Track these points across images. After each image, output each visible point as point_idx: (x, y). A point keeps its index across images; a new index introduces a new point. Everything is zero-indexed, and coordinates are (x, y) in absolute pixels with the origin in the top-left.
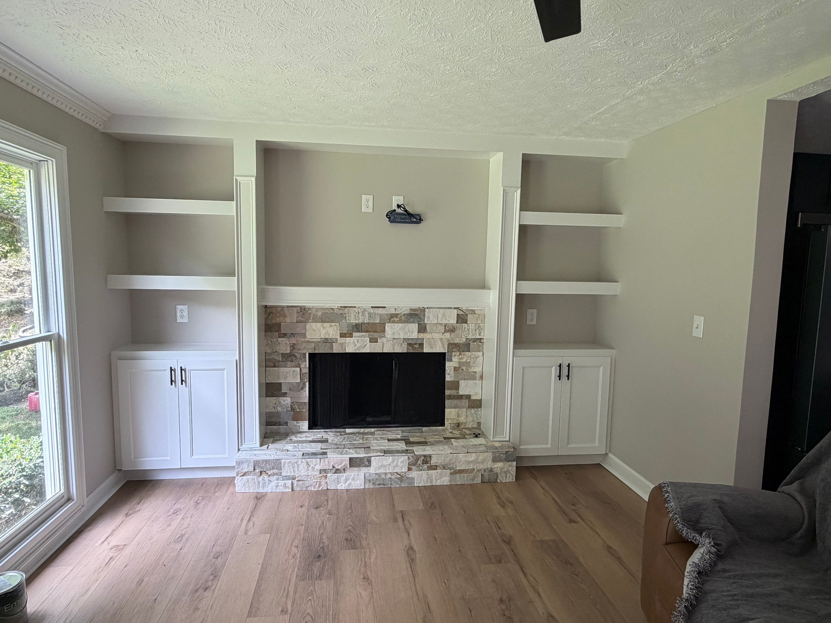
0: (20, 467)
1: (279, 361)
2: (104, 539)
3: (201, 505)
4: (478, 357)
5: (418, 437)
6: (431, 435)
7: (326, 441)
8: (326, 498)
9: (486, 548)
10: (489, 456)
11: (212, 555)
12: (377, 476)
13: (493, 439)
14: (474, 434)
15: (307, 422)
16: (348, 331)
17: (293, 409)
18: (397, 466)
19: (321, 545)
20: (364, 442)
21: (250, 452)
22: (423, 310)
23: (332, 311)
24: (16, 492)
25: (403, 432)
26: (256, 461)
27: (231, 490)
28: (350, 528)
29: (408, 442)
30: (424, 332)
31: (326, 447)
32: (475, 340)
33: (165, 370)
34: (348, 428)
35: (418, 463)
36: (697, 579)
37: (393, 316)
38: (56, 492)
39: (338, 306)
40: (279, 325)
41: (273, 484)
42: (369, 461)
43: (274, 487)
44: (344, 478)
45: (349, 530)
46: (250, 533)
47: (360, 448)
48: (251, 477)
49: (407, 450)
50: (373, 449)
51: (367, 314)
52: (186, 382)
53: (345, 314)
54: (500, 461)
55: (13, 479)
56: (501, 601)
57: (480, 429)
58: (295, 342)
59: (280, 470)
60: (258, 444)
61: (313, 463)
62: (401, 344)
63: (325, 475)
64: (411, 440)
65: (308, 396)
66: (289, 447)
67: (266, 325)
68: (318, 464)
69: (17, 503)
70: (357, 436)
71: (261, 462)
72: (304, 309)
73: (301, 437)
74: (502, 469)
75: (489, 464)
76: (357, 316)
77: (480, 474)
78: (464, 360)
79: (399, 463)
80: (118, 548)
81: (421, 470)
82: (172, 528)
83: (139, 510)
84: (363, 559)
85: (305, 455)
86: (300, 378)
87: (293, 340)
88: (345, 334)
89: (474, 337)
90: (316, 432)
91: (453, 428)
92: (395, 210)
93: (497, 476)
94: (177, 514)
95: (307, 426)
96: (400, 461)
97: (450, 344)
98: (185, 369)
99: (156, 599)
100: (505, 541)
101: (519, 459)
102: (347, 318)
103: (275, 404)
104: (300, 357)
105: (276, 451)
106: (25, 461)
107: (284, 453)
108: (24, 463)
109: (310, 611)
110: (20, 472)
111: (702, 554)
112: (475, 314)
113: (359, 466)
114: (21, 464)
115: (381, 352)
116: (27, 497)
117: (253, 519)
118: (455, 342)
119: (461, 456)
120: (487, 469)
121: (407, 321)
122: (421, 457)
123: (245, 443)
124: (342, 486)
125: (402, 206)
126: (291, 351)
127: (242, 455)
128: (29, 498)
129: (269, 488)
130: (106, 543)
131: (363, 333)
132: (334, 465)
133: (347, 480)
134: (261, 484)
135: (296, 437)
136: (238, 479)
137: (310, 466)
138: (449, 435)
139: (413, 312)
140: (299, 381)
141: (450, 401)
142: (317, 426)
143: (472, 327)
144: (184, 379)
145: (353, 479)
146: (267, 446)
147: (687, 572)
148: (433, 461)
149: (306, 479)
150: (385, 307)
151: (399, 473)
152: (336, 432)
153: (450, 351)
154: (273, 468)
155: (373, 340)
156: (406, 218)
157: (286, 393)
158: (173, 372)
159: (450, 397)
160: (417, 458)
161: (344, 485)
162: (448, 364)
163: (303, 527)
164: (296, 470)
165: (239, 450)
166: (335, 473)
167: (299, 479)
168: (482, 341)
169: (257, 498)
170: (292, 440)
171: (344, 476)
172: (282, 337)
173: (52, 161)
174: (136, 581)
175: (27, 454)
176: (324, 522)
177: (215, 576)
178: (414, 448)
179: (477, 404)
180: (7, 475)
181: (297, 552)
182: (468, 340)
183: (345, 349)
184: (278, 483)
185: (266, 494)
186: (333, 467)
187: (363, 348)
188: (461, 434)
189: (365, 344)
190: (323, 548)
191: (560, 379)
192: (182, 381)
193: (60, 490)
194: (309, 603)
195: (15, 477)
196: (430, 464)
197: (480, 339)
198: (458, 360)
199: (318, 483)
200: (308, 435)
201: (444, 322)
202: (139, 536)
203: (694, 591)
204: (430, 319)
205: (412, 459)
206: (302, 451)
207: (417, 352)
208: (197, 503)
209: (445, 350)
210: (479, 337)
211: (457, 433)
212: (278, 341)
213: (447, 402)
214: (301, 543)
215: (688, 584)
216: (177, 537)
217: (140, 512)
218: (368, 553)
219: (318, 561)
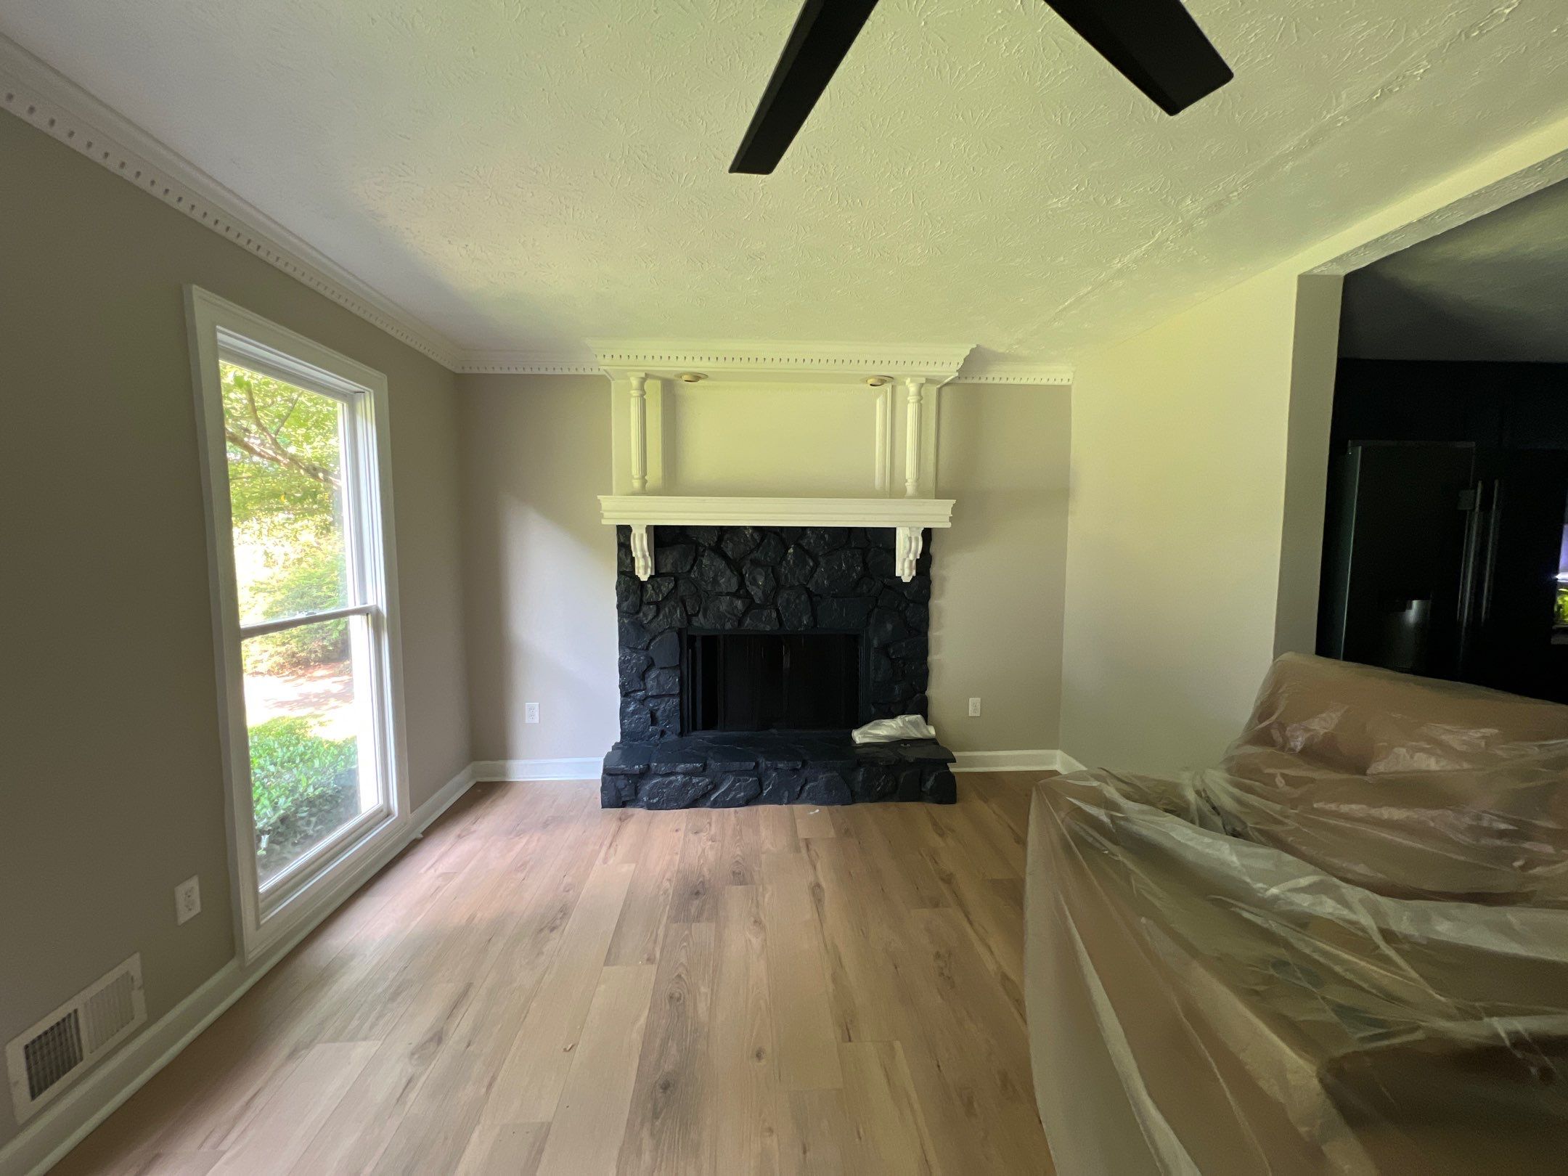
2: (430, 865)
8: (708, 821)
9: (918, 889)
11: (562, 888)
19: (701, 879)
28: (738, 858)
38: (373, 806)
45: (737, 862)
46: (610, 862)
80: (447, 876)
82: (512, 855)
83: (473, 831)
84: (754, 898)
94: (521, 836)
99: (491, 938)
100: (943, 880)
109: (683, 960)
117: (614, 844)
130: (432, 870)
163: (678, 857)
169: (620, 819)
173: (370, 391)
174: (466, 917)
176: (706, 851)
177: (565, 914)
181: (669, 886)
190: (702, 883)
193: (378, 802)
194: (683, 951)
202: (473, 860)
208: (546, 824)
214: (675, 875)
216: (519, 865)
217: (476, 834)
218: (761, 890)
219: (696, 899)
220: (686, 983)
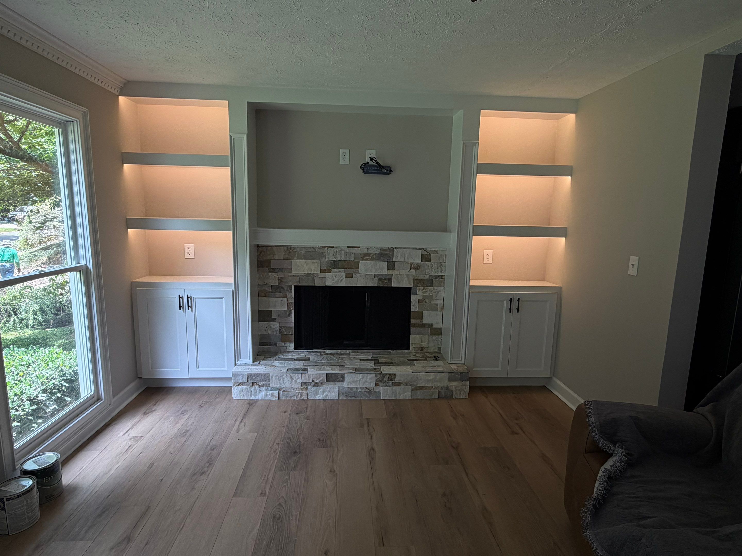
0: (62, 373)
1: (269, 292)
2: (126, 431)
3: (203, 409)
4: (439, 292)
5: (386, 358)
6: (397, 357)
7: (308, 359)
8: (306, 406)
9: (436, 452)
10: (446, 376)
11: (209, 448)
12: (349, 390)
13: (450, 361)
14: (434, 357)
15: (293, 343)
16: (327, 267)
17: (281, 332)
18: (366, 382)
19: (298, 443)
20: (340, 361)
21: (244, 367)
22: (392, 250)
23: (314, 250)
24: (58, 392)
25: (373, 353)
26: (249, 374)
27: (228, 397)
28: (323, 431)
29: (377, 363)
30: (392, 269)
31: (307, 365)
32: (437, 277)
33: (175, 298)
34: (328, 349)
35: (385, 380)
36: (607, 482)
37: (366, 255)
38: (88, 393)
39: (318, 246)
40: (269, 261)
41: (263, 393)
42: (343, 377)
43: (264, 396)
44: (322, 390)
45: (322, 433)
46: (241, 432)
47: (336, 366)
48: (245, 387)
49: (375, 369)
50: (347, 367)
51: (343, 253)
52: (192, 308)
53: (325, 252)
54: (455, 380)
55: (56, 381)
56: (444, 495)
57: (440, 353)
58: (282, 276)
59: (268, 382)
60: (251, 361)
61: (295, 377)
62: (373, 279)
63: (306, 387)
64: (380, 360)
65: (293, 321)
66: (277, 363)
67: (258, 261)
68: (300, 378)
69: (58, 401)
70: (334, 356)
71: (253, 375)
72: (290, 248)
73: (287, 356)
74: (456, 387)
75: (445, 383)
76: (335, 254)
77: (438, 391)
78: (427, 294)
79: (368, 380)
80: (136, 439)
81: (387, 386)
82: (179, 426)
83: (154, 410)
84: (331, 456)
85: (289, 370)
86: (287, 306)
87: (281, 275)
88: (325, 270)
89: (436, 274)
90: (301, 352)
91: (417, 352)
92: (368, 163)
93: (452, 394)
94: (184, 414)
95: (293, 347)
96: (369, 377)
97: (415, 280)
98: (191, 297)
99: (162, 479)
100: (453, 447)
101: (472, 379)
102: (327, 257)
103: (266, 328)
104: (287, 289)
105: (265, 367)
106: (65, 368)
107: (272, 368)
108: (64, 369)
109: (284, 494)
110: (62, 376)
111: (615, 462)
112: (437, 253)
113: (333, 381)
114: (62, 370)
115: (356, 285)
116: (67, 396)
117: (244, 420)
118: (419, 278)
119: (421, 375)
120: (444, 386)
121: (378, 260)
122: (386, 375)
123: (240, 359)
124: (320, 397)
125: (374, 158)
126: (279, 283)
127: (238, 369)
128: (70, 397)
129: (260, 396)
130: (127, 434)
131: (340, 270)
132: (314, 380)
133: (324, 392)
134: (253, 393)
135: (283, 356)
136: (234, 388)
137: (293, 380)
138: (413, 357)
139: (383, 252)
140: (286, 309)
141: (414, 328)
142: (302, 347)
143: (434, 265)
144: (190, 305)
145: (329, 392)
146: (258, 362)
147: (599, 476)
148: (397, 379)
149: (290, 390)
150: (359, 247)
151: (368, 388)
152: (317, 352)
153: (415, 286)
154: (263, 381)
155: (349, 276)
156: (378, 169)
157: (275, 319)
158: (181, 299)
159: (415, 326)
160: (384, 375)
161: (321, 396)
162: (413, 297)
163: (285, 429)
164: (282, 383)
165: (236, 364)
166: (314, 386)
167: (285, 389)
168: (443, 277)
169: (249, 404)
170: (280, 358)
171: (322, 389)
172: (272, 272)
173: (76, 121)
174: (148, 465)
175: (68, 363)
176: (303, 425)
177: (210, 464)
178: (382, 367)
179: (439, 332)
180: (51, 379)
181: (277, 448)
182: (431, 277)
183: (325, 283)
184: (267, 392)
185: (257, 401)
186: (313, 381)
187: (340, 282)
188: (424, 357)
189: (342, 279)
190: (299, 446)
191: (510, 312)
192: (188, 306)
193: (91, 392)
194: (284, 489)
195: (57, 380)
196: (395, 381)
197: (442, 276)
198: (422, 294)
199: (300, 394)
200: (294, 354)
201: (411, 260)
202: (153, 430)
203: (603, 492)
204: (398, 258)
205: (379, 376)
206: (287, 367)
207: (386, 286)
208: (201, 406)
209: (411, 285)
210: (441, 274)
211: (420, 356)
212: (268, 275)
213: (412, 330)
214: (282, 441)
215: (598, 486)
216: (182, 433)
217: (156, 411)
218: (336, 451)
219: (294, 456)
220: (284, 508)
